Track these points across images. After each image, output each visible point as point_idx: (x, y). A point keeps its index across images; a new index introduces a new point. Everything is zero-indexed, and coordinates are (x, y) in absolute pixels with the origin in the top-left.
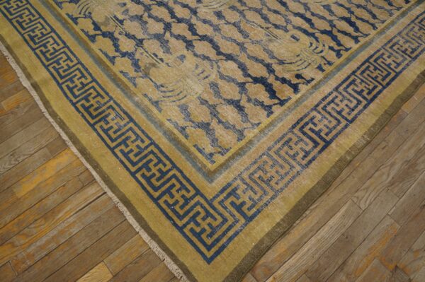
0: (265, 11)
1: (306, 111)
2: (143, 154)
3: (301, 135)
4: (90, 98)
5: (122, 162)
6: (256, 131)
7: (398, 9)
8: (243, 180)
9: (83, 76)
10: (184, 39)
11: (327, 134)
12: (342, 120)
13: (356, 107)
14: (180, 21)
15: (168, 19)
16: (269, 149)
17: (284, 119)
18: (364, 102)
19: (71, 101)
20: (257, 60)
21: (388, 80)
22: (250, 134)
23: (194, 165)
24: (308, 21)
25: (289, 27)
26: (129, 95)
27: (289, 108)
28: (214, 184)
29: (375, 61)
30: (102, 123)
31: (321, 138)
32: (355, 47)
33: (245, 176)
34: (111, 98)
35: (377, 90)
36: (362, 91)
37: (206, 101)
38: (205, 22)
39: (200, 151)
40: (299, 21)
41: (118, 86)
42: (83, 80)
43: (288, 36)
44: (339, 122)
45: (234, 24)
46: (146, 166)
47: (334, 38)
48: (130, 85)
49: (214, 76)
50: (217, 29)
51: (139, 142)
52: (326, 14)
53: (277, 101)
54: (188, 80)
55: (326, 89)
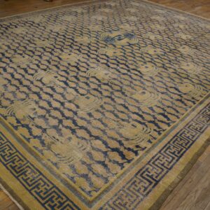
0: (116, 112)
1: (143, 165)
2: (49, 193)
3: (142, 179)
4: (15, 162)
5: (36, 198)
6: (115, 177)
7: (190, 107)
8: (109, 205)
9: (11, 149)
10: (70, 128)
11: (157, 177)
12: (164, 169)
13: (172, 161)
14: (67, 118)
15: (61, 117)
16: (124, 187)
17: (131, 171)
18: (176, 158)
19: (3, 163)
20: (113, 139)
21: (188, 145)
22: (111, 180)
23: (80, 198)
24: (141, 116)
25: (130, 120)
26: (39, 160)
27: (133, 164)
28: (92, 208)
29: (181, 135)
30: (23, 176)
31: (153, 179)
32: (168, 128)
33: (111, 203)
34: (28, 162)
35: (183, 151)
36: (175, 152)
37: (85, 163)
38: (82, 118)
39: (83, 190)
40: (136, 117)
41: (32, 155)
42: (11, 151)
43: (130, 125)
44: (163, 170)
45: (99, 120)
46: (51, 199)
47: (156, 125)
48: (39, 154)
49: (89, 149)
50: (89, 122)
51: (46, 186)
52: (151, 112)
53: (126, 161)
54: (74, 151)
55: (154, 152)
